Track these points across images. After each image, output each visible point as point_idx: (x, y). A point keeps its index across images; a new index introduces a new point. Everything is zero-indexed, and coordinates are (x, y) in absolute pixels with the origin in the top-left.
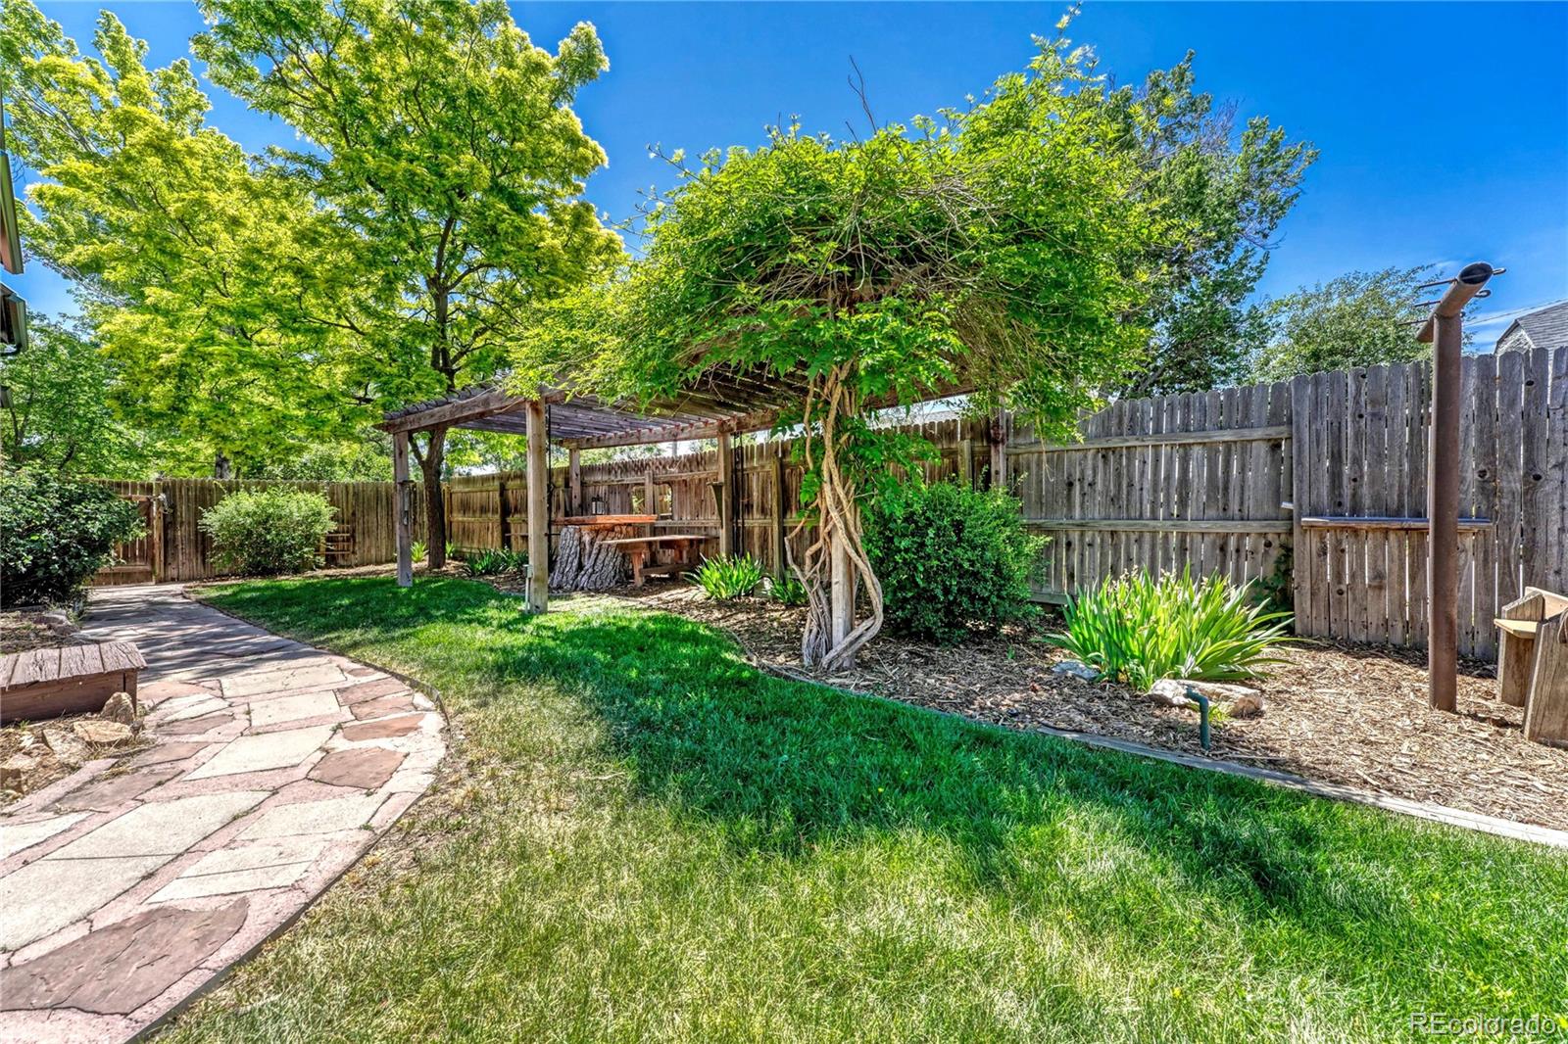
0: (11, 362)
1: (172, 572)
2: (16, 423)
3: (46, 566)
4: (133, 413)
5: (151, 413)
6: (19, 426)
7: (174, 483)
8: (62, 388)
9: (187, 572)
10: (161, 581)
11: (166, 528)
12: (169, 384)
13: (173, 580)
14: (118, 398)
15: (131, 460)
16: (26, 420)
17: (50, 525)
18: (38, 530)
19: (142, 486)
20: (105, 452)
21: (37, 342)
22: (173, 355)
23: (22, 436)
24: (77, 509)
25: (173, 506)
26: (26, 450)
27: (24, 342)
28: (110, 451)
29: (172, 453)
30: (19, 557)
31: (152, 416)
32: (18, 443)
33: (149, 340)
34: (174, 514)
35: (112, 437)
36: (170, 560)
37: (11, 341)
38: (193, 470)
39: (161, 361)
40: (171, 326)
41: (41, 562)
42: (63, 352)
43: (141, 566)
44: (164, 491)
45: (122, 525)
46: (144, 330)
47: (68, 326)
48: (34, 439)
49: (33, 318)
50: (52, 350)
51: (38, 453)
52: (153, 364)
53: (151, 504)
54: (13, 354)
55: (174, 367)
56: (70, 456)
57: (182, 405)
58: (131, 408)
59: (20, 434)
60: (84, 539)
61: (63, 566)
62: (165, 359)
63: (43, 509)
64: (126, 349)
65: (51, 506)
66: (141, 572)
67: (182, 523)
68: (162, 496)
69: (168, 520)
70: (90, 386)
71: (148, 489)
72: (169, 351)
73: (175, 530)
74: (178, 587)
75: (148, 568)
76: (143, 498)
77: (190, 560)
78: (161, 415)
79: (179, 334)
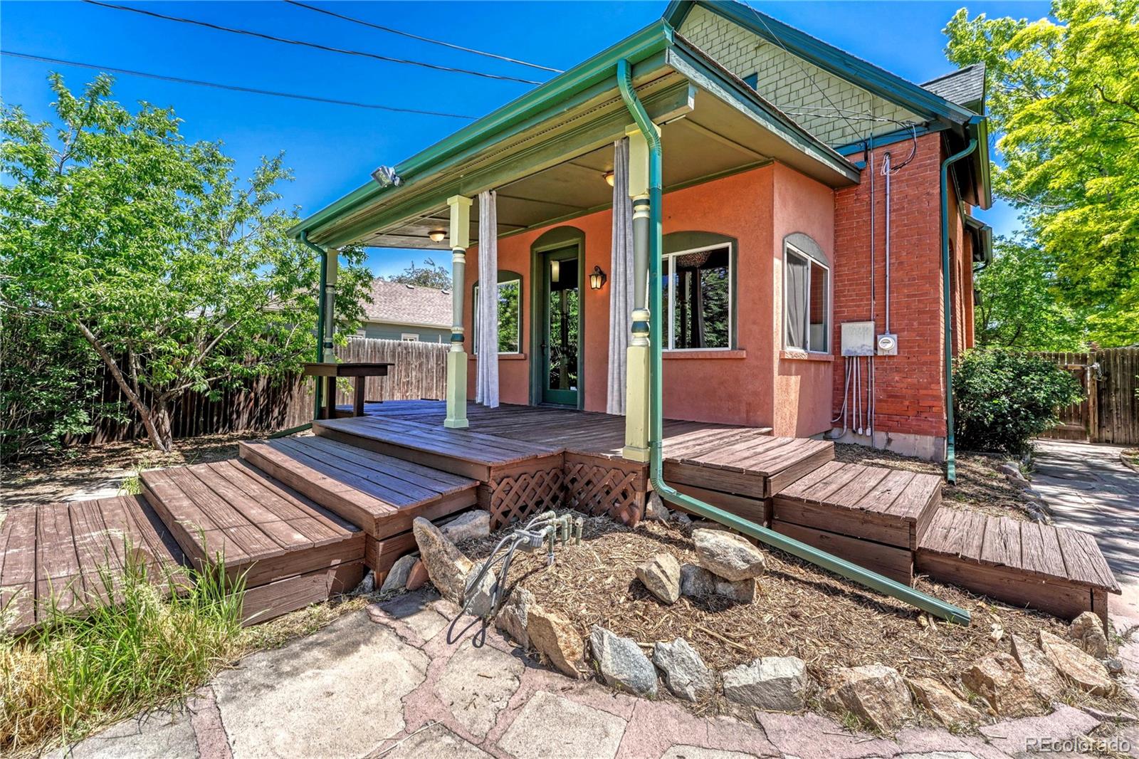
0: (983, 273)
1: (1107, 434)
2: (984, 314)
3: (1004, 424)
4: (1073, 295)
5: (1091, 293)
6: (986, 316)
7: (1108, 353)
8: (1013, 285)
9: (1123, 437)
10: (1096, 442)
11: (1100, 393)
12: (1110, 265)
13: (1107, 442)
14: (1059, 285)
15: (1064, 333)
16: (990, 311)
17: (1007, 393)
18: (997, 396)
19: (1077, 356)
20: (1043, 329)
21: (998, 256)
22: (1117, 235)
23: (987, 322)
24: (1025, 378)
25: (1107, 374)
26: (989, 332)
27: (990, 258)
28: (1046, 328)
29: (1104, 325)
30: (985, 415)
31: (1091, 296)
32: (985, 327)
33: (1092, 226)
34: (1108, 381)
35: (1049, 317)
36: (1104, 423)
37: (982, 260)
38: (1124, 338)
39: (1104, 243)
40: (1113, 207)
41: (1000, 420)
42: (1014, 259)
43: (1075, 425)
44: (1098, 361)
45: (1064, 394)
46: (1085, 221)
47: (1018, 239)
48: (994, 324)
49: (995, 240)
50: (1007, 259)
51: (996, 334)
52: (1094, 248)
53: (1085, 372)
54: (983, 268)
55: (1116, 245)
56: (1018, 334)
57: (1124, 279)
58: (1071, 292)
59: (986, 322)
60: (1032, 405)
61: (1016, 425)
62: (1107, 240)
63: (1001, 380)
64: (1067, 240)
65: (1007, 378)
66: (1076, 431)
67: (1116, 390)
68: (1096, 365)
69: (1102, 386)
70: (1033, 279)
71: (1083, 359)
72: (1113, 230)
73: (1109, 396)
74: (1115, 451)
75: (1083, 428)
76: (1078, 367)
77: (1126, 426)
78: (1099, 293)
79: (1121, 213)
